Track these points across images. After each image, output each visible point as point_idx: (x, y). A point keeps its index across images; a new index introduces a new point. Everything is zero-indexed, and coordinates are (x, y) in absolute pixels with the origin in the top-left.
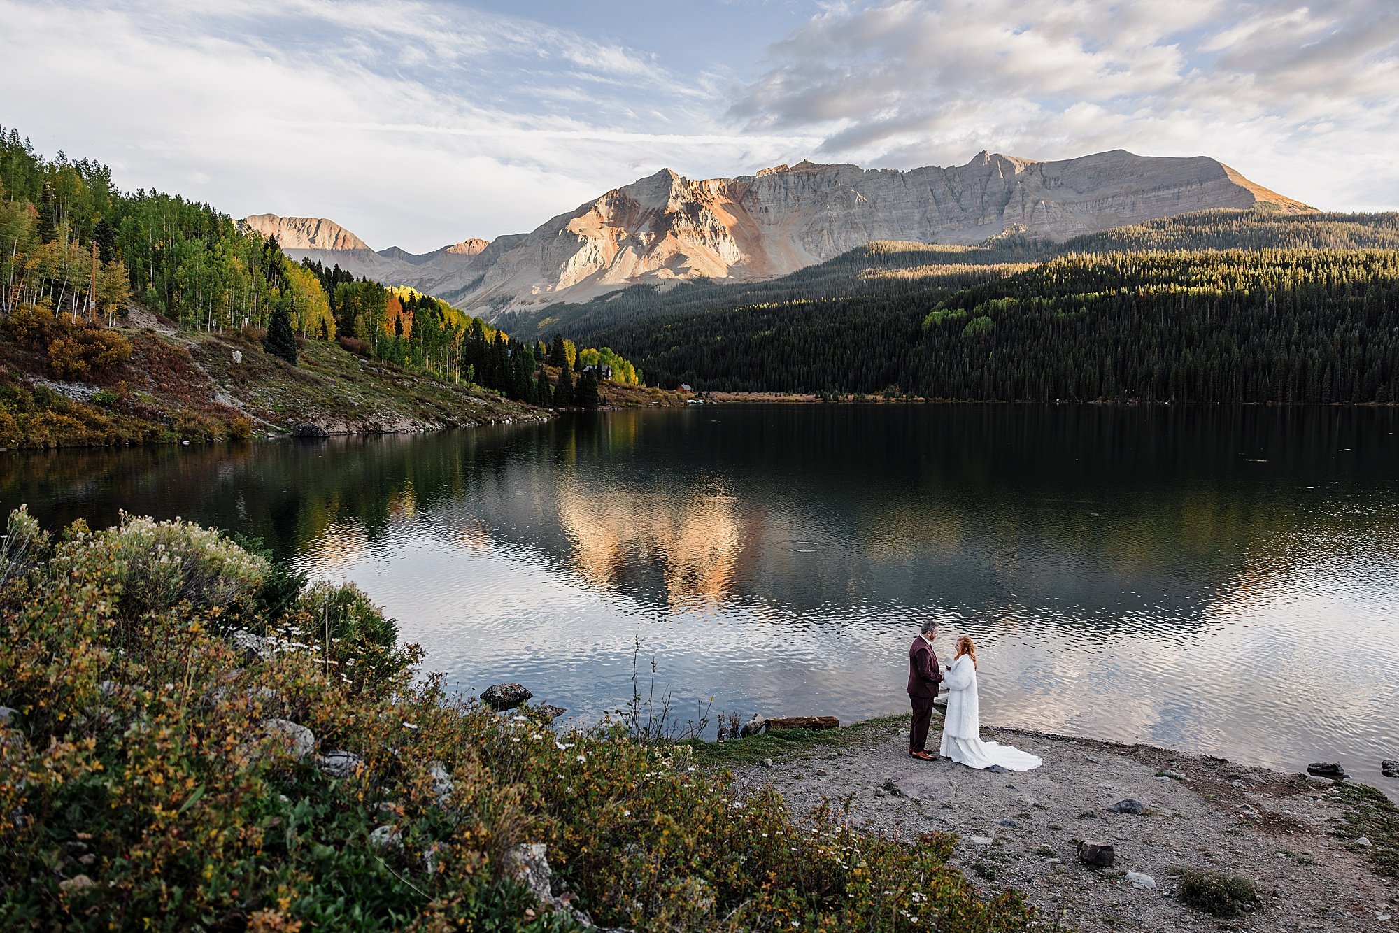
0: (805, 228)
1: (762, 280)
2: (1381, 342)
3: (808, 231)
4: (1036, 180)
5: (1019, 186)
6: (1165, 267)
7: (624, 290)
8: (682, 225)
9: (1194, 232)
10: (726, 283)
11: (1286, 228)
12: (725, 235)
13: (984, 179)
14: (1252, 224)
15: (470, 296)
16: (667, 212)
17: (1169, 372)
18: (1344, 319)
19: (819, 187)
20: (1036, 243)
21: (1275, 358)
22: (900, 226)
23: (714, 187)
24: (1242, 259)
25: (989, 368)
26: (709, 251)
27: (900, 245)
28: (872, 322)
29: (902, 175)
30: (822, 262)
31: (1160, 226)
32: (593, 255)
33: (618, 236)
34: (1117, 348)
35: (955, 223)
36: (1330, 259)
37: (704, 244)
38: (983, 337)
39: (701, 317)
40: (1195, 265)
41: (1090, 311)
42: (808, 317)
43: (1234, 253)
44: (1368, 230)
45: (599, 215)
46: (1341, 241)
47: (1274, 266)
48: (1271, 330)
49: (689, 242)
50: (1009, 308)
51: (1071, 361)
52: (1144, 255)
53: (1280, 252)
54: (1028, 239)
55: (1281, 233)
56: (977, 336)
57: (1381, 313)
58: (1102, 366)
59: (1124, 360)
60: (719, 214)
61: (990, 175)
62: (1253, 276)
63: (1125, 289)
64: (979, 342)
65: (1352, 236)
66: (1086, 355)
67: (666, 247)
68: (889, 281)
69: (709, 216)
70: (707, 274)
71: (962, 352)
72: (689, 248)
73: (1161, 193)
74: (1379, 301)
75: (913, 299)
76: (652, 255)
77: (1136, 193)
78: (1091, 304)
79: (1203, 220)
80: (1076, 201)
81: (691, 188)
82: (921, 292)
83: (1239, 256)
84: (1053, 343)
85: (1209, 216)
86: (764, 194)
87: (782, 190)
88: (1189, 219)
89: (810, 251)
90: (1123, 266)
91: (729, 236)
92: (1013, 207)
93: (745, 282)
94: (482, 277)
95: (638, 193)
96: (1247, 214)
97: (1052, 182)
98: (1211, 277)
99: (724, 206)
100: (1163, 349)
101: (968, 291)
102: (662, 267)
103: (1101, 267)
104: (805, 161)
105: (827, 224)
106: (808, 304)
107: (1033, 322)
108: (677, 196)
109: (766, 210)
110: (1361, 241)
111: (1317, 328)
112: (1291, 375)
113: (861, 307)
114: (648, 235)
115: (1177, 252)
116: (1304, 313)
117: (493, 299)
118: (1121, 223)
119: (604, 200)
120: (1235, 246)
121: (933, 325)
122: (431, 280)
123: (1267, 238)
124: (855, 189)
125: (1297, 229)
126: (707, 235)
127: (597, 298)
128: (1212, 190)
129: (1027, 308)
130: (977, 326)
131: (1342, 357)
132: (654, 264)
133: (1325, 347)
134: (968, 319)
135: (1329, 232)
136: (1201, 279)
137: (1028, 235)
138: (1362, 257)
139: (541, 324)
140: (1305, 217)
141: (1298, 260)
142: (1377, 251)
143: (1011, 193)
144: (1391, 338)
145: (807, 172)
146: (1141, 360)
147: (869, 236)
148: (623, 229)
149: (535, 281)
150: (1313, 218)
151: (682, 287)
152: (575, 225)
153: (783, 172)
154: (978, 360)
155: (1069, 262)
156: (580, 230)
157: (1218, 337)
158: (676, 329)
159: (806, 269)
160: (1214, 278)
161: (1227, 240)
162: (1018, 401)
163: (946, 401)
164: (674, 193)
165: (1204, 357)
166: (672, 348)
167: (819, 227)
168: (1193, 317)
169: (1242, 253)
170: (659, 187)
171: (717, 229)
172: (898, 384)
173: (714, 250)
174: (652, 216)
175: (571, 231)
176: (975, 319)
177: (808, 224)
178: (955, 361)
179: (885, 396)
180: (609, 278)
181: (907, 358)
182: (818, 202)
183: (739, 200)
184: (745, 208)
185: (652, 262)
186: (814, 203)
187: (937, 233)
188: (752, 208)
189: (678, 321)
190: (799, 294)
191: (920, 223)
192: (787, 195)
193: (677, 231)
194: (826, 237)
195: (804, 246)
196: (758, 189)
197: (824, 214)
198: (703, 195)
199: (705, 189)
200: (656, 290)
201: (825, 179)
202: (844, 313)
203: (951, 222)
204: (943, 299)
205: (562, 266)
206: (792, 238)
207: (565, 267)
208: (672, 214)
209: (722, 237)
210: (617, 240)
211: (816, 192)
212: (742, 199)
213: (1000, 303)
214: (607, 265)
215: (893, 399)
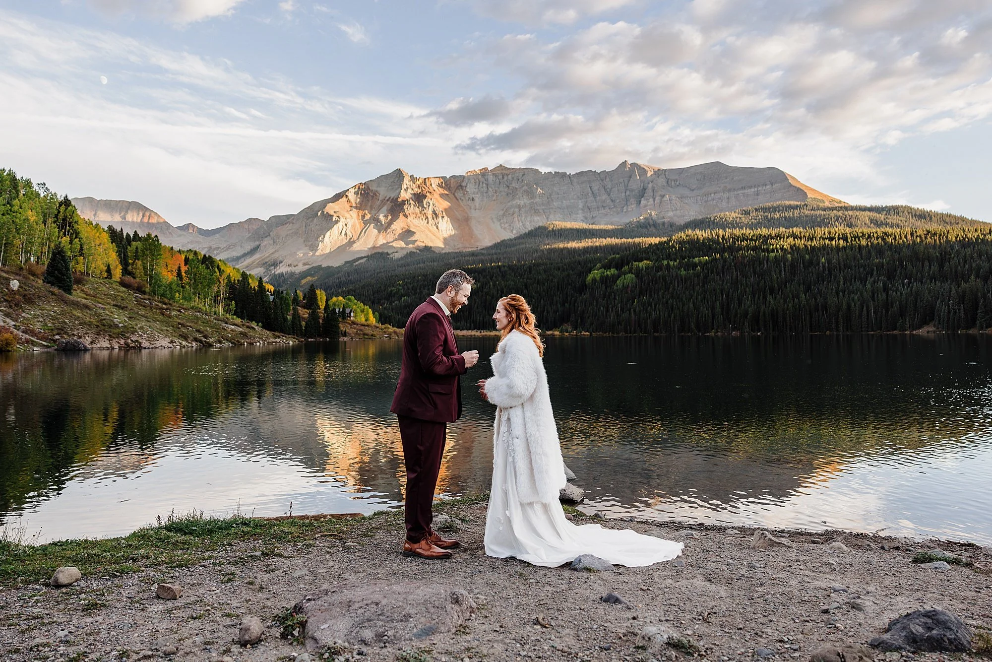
0: (501, 213)
1: (470, 250)
2: (897, 289)
3: (504, 215)
4: (661, 181)
5: (650, 185)
6: (752, 240)
7: (368, 256)
8: (411, 209)
9: (769, 217)
10: (444, 252)
11: (829, 215)
12: (443, 217)
13: (626, 181)
14: (807, 212)
15: (248, 261)
16: (400, 200)
17: (759, 312)
18: (872, 275)
19: (511, 184)
20: (664, 224)
21: (830, 302)
22: (569, 212)
23: (435, 183)
24: (802, 235)
25: (635, 311)
26: (431, 228)
27: (569, 225)
28: (550, 278)
29: (569, 176)
30: (513, 236)
31: (747, 213)
32: (344, 230)
33: (363, 217)
34: (722, 295)
35: (607, 209)
36: (860, 235)
37: (428, 223)
38: (630, 289)
39: (425, 276)
40: (772, 238)
41: (703, 270)
42: (504, 276)
43: (797, 230)
44: (881, 217)
45: (349, 201)
46: (865, 224)
47: (824, 239)
48: (825, 283)
49: (416, 222)
50: (647, 268)
51: (691, 305)
52: (737, 232)
53: (827, 230)
54: (658, 221)
55: (827, 219)
56: (625, 288)
57: (896, 271)
58: (713, 308)
59: (728, 304)
60: (437, 202)
61: (630, 177)
62: (810, 245)
63: (726, 254)
64: (627, 293)
65: (872, 221)
66: (702, 301)
67: (399, 225)
68: (562, 250)
69: (431, 203)
70: (430, 244)
71: (615, 299)
72: (417, 226)
73: (746, 191)
74: (894, 262)
75: (579, 262)
76: (389, 230)
77: (730, 190)
78: (704, 265)
79: (775, 209)
80: (689, 196)
81: (418, 183)
82: (585, 257)
83: (800, 233)
84: (678, 293)
85: (779, 206)
86: (471, 188)
87: (484, 185)
88: (766, 209)
89: (505, 229)
90: (723, 238)
91: (446, 218)
92: (647, 199)
93: (456, 251)
94: (258, 247)
95: (379, 186)
96: (803, 206)
97: (673, 183)
98: (783, 246)
99: (441, 195)
100: (754, 296)
101: (617, 256)
102: (396, 240)
103: (709, 240)
104: (501, 165)
105: (517, 210)
106: (504, 266)
107: (664, 278)
108: (407, 188)
109: (473, 199)
110: (878, 224)
111: (855, 281)
112: (841, 313)
113: (542, 268)
114: (386, 216)
115: (759, 230)
116: (846, 271)
117: (266, 263)
118: (721, 211)
119: (353, 190)
120: (797, 226)
121: (594, 280)
122: (218, 248)
123: (818, 222)
124: (537, 185)
125: (836, 216)
126: (430, 217)
127: (346, 262)
128: (780, 189)
129: (659, 268)
130: (625, 281)
131: (874, 300)
132: (390, 237)
133: (861, 294)
134: (619, 276)
135: (857, 218)
136: (776, 248)
137: (658, 219)
138: (880, 234)
139: (304, 281)
140: (841, 208)
141: (839, 236)
142: (888, 230)
143: (645, 190)
144: (904, 287)
145: (502, 172)
146: (740, 304)
147: (547, 218)
148: (367, 211)
149: (299, 249)
150: (846, 208)
151: (411, 254)
152: (330, 208)
153: (484, 172)
154: (627, 304)
155: (687, 236)
156: (335, 212)
157: (790, 287)
158: (406, 284)
159: (502, 241)
160: (785, 247)
161: (790, 222)
162: (656, 334)
163: (605, 335)
164: (404, 186)
165: (782, 301)
166: (405, 298)
167: (511, 211)
168: (773, 273)
169: (802, 230)
170: (394, 182)
171: (437, 212)
172: (569, 323)
173: (435, 227)
174: (389, 202)
175: (327, 213)
176: (623, 276)
177: (503, 210)
178: (610, 306)
179: (561, 332)
180: (356, 247)
181: (576, 304)
182: (510, 194)
183: (453, 191)
184: (458, 198)
185: (388, 235)
186: (508, 195)
187: (595, 217)
188: (463, 198)
189: (408, 279)
190: (497, 259)
191: (582, 209)
192: (488, 189)
193: (407, 214)
194: (516, 219)
195: (501, 225)
196: (467, 184)
197: (514, 202)
198: (426, 188)
199: (428, 184)
200: (391, 256)
201: (515, 179)
202: (530, 272)
203: (604, 209)
204: (600, 262)
205: (321, 238)
206: (492, 219)
207: (323, 239)
208: (403, 201)
209: (441, 218)
210: (362, 219)
211: (508, 187)
212: (455, 191)
213: (641, 264)
214: (355, 238)
215: (567, 334)
